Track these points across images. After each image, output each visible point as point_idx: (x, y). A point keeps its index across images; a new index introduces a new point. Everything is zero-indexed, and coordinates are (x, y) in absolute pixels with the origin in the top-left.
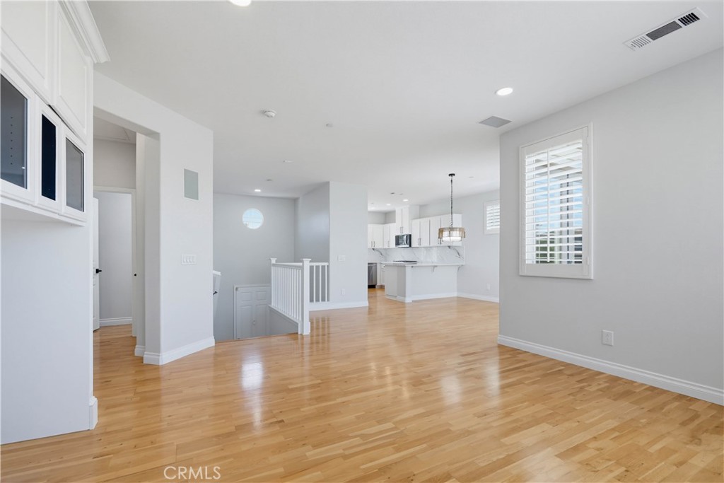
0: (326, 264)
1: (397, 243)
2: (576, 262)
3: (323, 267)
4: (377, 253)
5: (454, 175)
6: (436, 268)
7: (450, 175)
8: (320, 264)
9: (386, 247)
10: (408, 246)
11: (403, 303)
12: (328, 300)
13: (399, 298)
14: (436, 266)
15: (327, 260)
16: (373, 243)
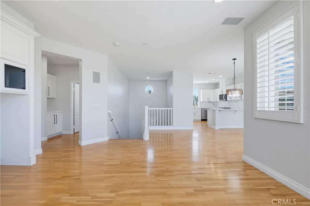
0: (171, 109)
1: (220, 99)
2: (288, 109)
3: (170, 110)
4: (211, 104)
5: (236, 59)
6: (236, 112)
7: (233, 59)
8: (169, 109)
9: (215, 101)
10: (225, 100)
11: (214, 129)
12: (172, 125)
13: (213, 127)
14: (236, 111)
15: (172, 107)
16: (208, 99)
